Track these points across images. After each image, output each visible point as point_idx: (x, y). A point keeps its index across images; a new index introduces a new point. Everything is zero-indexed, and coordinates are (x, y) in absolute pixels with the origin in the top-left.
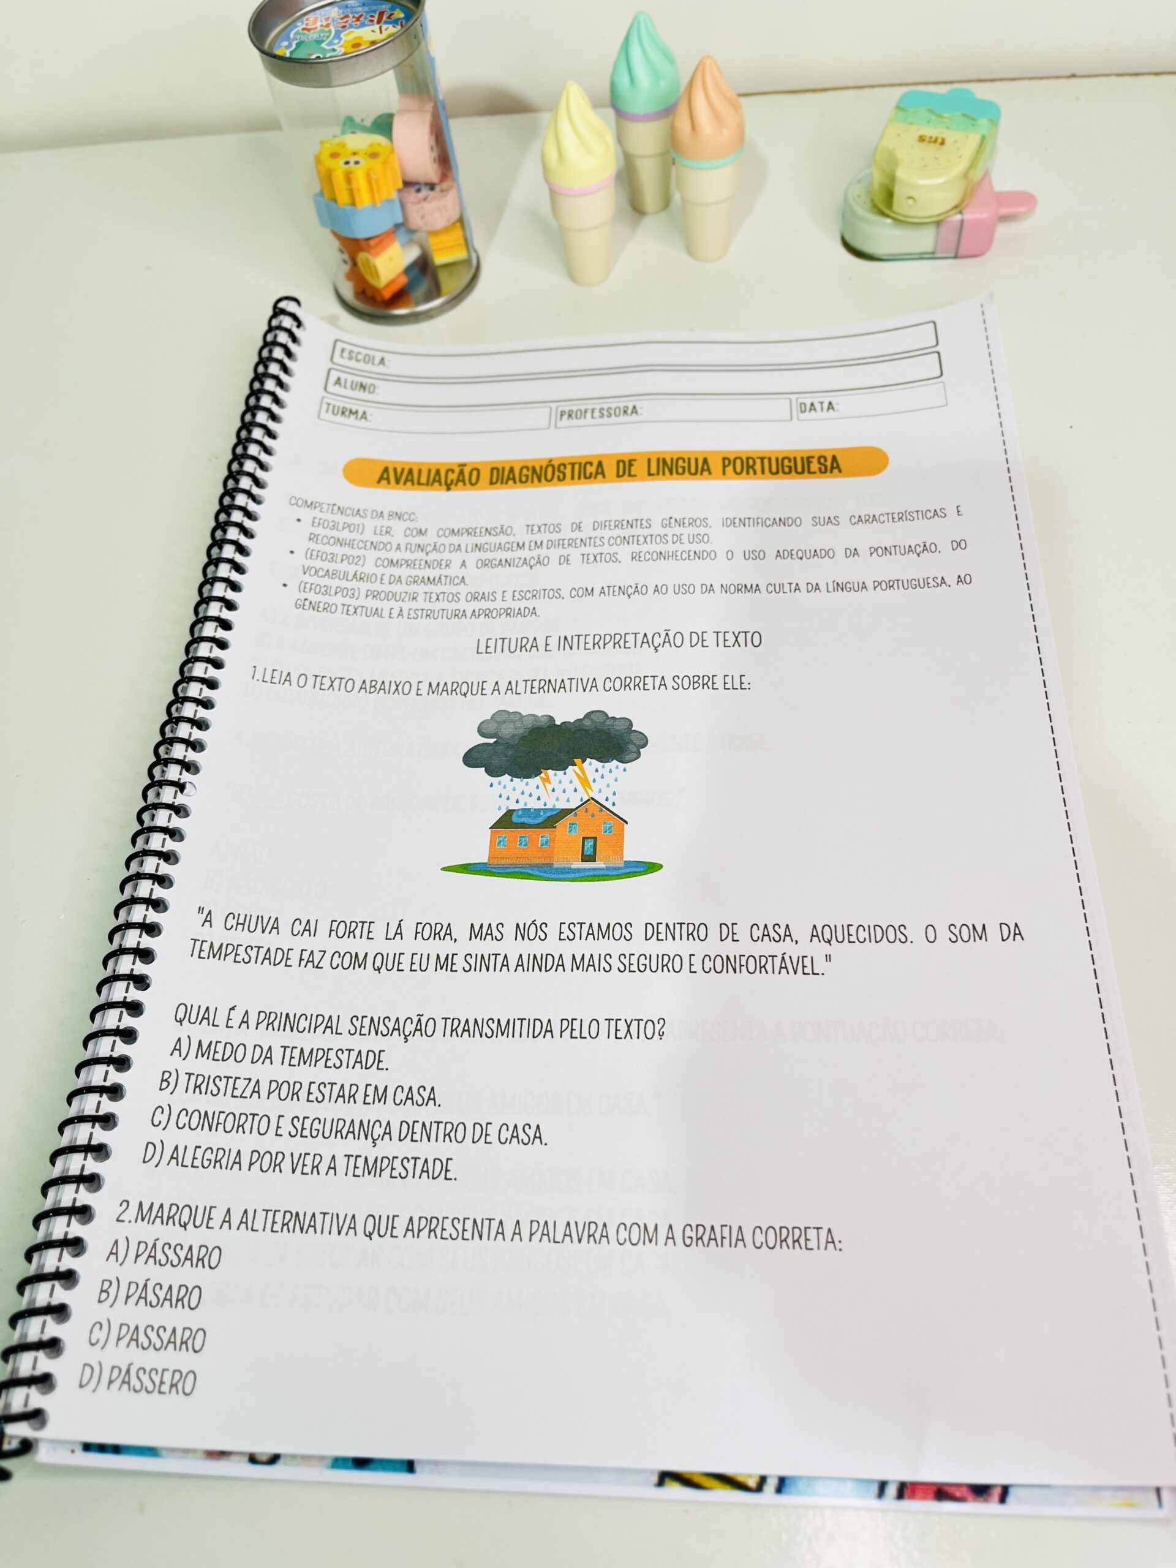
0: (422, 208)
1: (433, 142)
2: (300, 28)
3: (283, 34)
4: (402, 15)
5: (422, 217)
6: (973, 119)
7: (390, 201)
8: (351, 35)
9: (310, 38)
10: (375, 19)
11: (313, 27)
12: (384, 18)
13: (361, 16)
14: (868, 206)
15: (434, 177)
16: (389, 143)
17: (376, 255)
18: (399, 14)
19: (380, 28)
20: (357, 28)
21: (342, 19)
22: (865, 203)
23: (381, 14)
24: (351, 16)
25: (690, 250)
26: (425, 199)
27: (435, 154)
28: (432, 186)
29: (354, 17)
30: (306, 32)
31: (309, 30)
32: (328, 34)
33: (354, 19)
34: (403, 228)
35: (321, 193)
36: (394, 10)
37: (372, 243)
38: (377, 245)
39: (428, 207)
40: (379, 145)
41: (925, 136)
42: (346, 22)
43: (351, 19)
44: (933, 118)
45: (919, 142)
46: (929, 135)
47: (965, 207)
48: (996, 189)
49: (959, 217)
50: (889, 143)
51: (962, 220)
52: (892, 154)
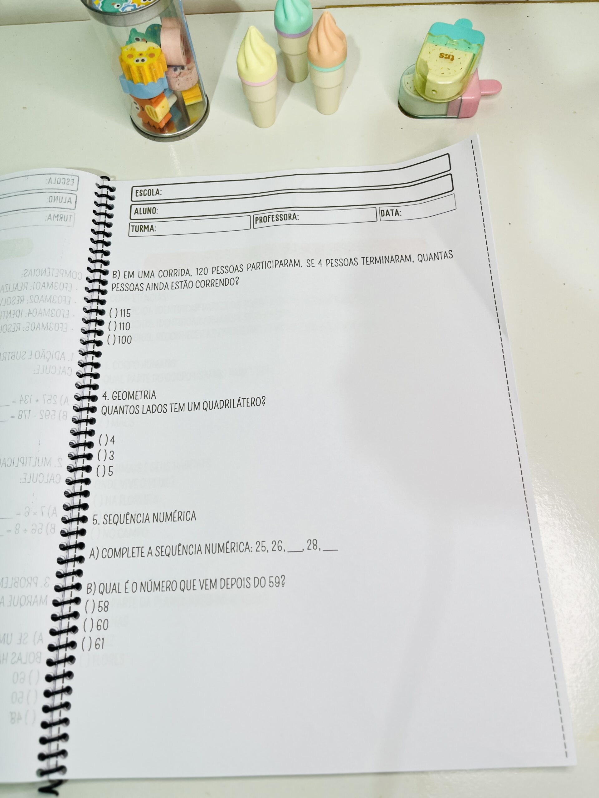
0: (178, 79)
1: (182, 44)
5: (178, 85)
6: (470, 44)
7: (161, 79)
14: (412, 90)
15: (183, 63)
16: (159, 48)
17: (156, 106)
22: (411, 88)
25: (319, 107)
26: (179, 75)
27: (184, 50)
28: (183, 68)
37: (153, 101)
39: (180, 79)
44: (448, 42)
45: (440, 57)
46: (445, 53)
47: (463, 93)
48: (480, 79)
49: (460, 98)
50: (424, 56)
51: (461, 100)
52: (425, 64)
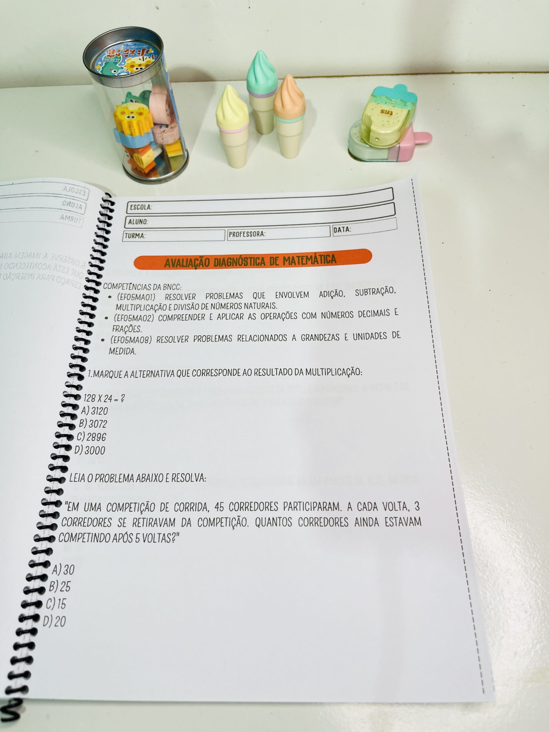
0: (163, 135)
1: (167, 108)
2: (107, 55)
3: (99, 58)
4: (153, 52)
5: (162, 139)
6: (405, 103)
7: (148, 133)
8: (130, 61)
9: (111, 61)
10: (141, 54)
11: (113, 55)
12: (145, 53)
13: (134, 50)
14: (359, 139)
15: (168, 123)
16: (148, 108)
17: (143, 155)
18: (152, 51)
19: (143, 57)
20: (132, 57)
21: (125, 52)
22: (358, 137)
23: (144, 50)
24: (130, 50)
26: (164, 131)
27: (168, 112)
28: (167, 126)
29: (131, 51)
30: (109, 57)
31: (111, 56)
32: (120, 59)
33: (131, 52)
34: (154, 143)
35: (117, 129)
36: (149, 49)
37: (140, 150)
38: (142, 151)
39: (165, 135)
40: (143, 109)
41: (384, 110)
42: (128, 53)
43: (130, 52)
44: (388, 101)
45: (381, 113)
46: (386, 109)
47: (401, 142)
48: (415, 131)
49: (398, 145)
50: (368, 112)
51: (400, 147)
52: (369, 118)
